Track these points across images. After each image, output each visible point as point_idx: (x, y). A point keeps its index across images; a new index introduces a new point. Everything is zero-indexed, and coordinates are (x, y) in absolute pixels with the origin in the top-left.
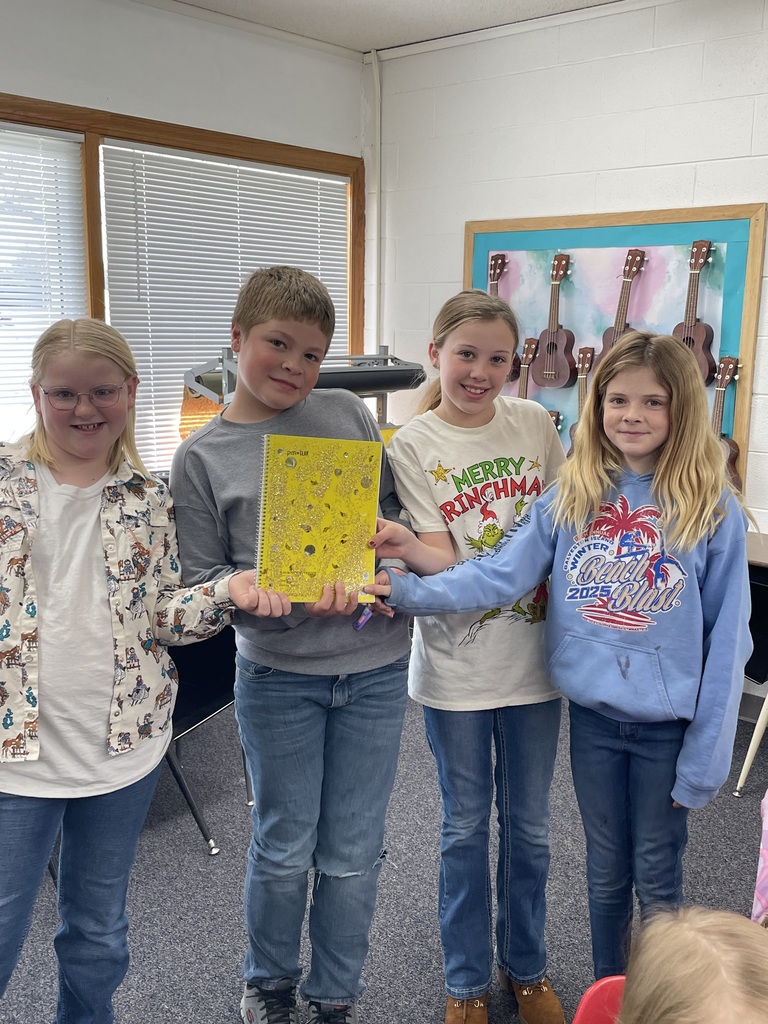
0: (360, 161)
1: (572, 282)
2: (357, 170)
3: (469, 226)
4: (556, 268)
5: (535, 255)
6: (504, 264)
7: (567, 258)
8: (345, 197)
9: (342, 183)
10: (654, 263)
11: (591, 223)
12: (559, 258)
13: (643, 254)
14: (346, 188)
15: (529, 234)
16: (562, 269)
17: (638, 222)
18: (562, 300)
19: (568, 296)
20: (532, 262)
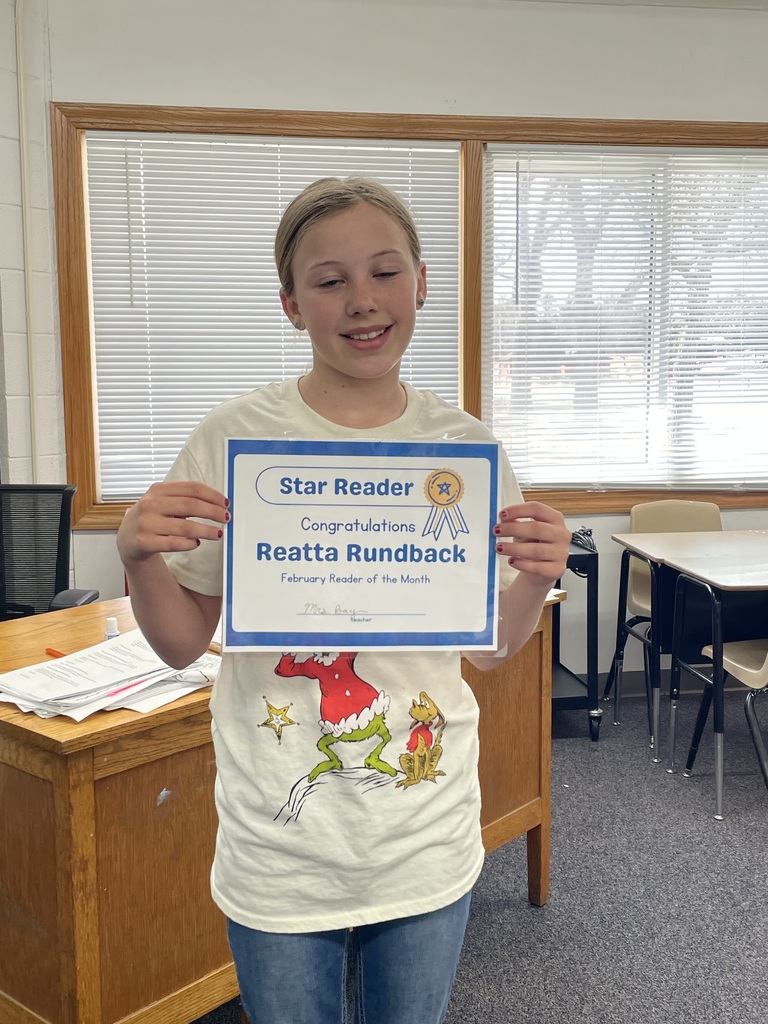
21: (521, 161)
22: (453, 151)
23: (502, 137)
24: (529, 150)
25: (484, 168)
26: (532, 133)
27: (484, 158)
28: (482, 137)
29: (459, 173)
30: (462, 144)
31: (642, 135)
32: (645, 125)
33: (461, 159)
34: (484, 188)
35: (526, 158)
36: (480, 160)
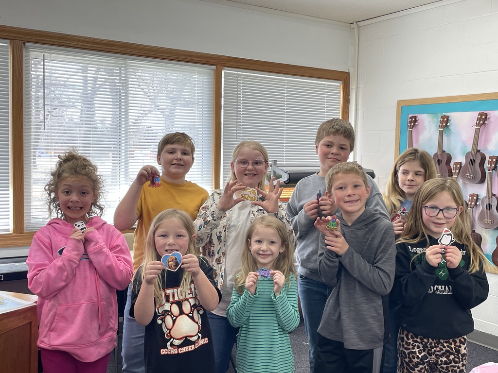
0: (348, 74)
1: (450, 129)
2: (346, 77)
3: (399, 102)
4: (442, 122)
5: (432, 116)
6: (416, 121)
7: (448, 117)
8: (340, 91)
9: (338, 85)
10: (492, 119)
11: (460, 100)
12: (443, 117)
13: (486, 115)
14: (340, 86)
15: (428, 106)
16: (445, 123)
17: (484, 99)
18: (445, 138)
19: (449, 136)
20: (430, 119)
21: (46, 54)
22: (5, 45)
23: (34, 40)
24: (51, 49)
25: (24, 56)
26: (52, 40)
27: (24, 50)
28: (23, 39)
29: (9, 57)
30: (10, 42)
31: (113, 48)
32: (114, 43)
33: (10, 50)
34: (24, 66)
35: (49, 53)
36: (21, 51)
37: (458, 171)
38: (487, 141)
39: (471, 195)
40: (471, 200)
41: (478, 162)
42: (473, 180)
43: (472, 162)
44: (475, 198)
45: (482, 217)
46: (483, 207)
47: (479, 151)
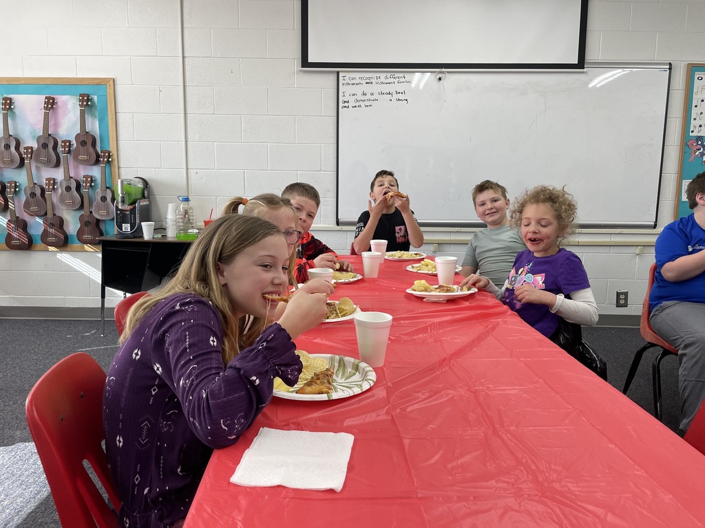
1: (14, 112)
4: (4, 104)
7: (11, 99)
10: (60, 104)
12: (5, 99)
13: (54, 99)
16: (8, 105)
18: (10, 121)
19: (13, 119)
37: (29, 156)
38: (56, 125)
39: (47, 179)
40: (48, 184)
41: (51, 146)
42: (47, 163)
43: (45, 146)
44: (52, 182)
45: (62, 199)
46: (62, 190)
47: (50, 135)
